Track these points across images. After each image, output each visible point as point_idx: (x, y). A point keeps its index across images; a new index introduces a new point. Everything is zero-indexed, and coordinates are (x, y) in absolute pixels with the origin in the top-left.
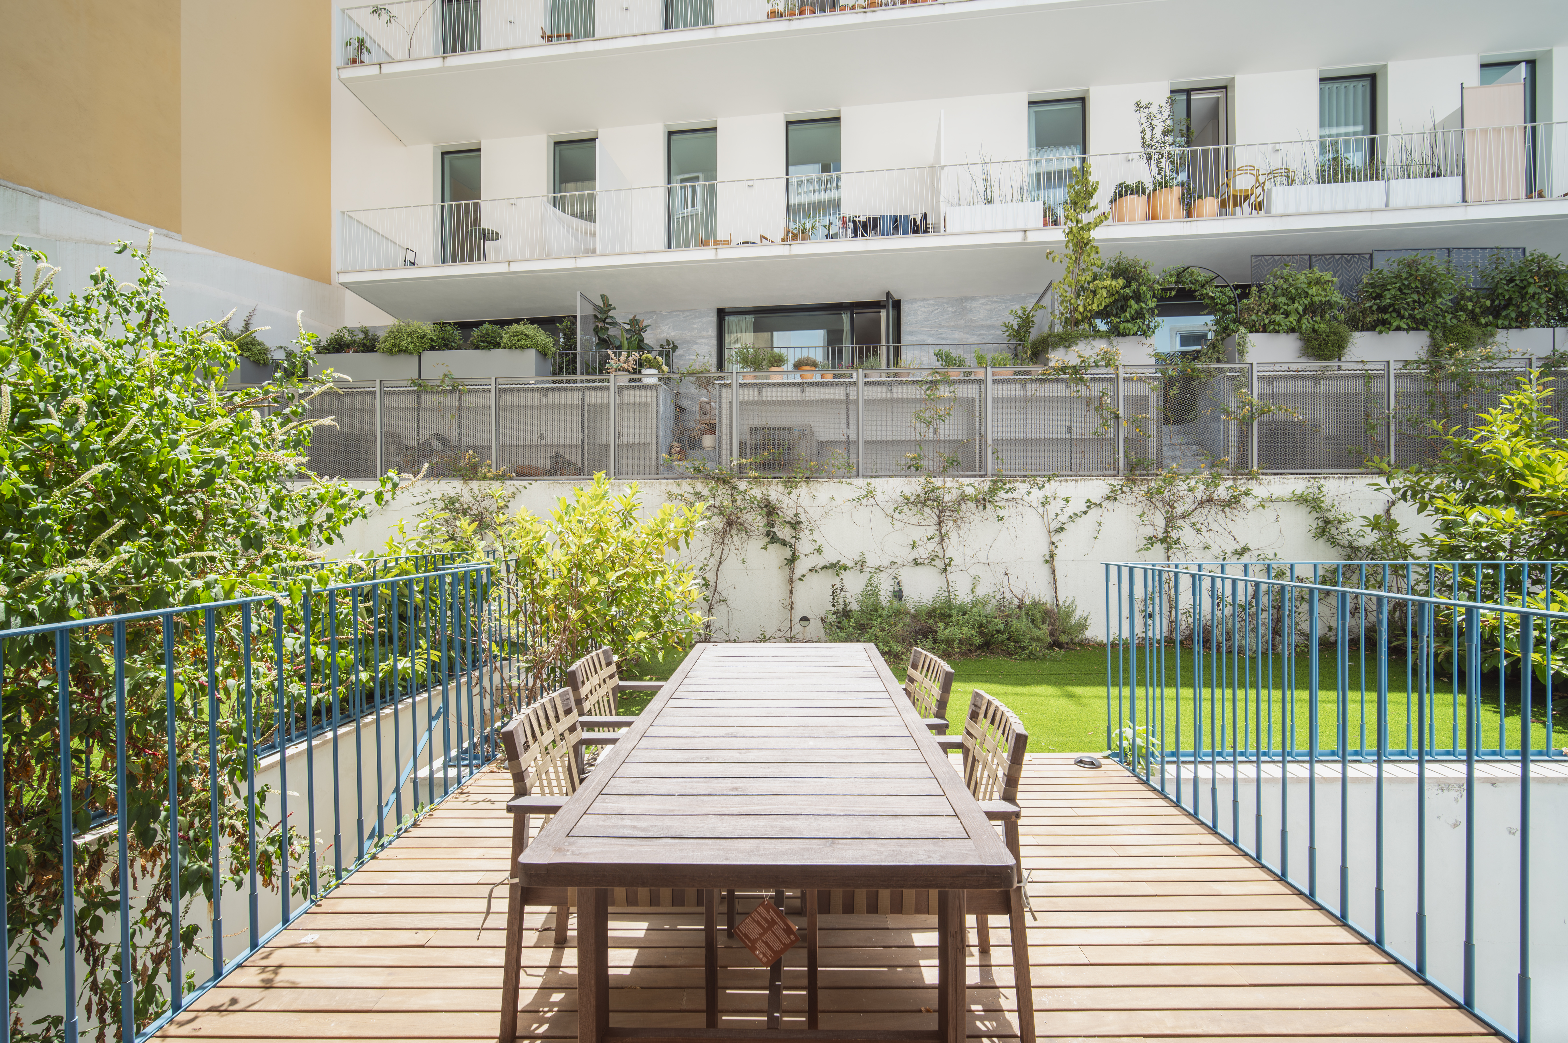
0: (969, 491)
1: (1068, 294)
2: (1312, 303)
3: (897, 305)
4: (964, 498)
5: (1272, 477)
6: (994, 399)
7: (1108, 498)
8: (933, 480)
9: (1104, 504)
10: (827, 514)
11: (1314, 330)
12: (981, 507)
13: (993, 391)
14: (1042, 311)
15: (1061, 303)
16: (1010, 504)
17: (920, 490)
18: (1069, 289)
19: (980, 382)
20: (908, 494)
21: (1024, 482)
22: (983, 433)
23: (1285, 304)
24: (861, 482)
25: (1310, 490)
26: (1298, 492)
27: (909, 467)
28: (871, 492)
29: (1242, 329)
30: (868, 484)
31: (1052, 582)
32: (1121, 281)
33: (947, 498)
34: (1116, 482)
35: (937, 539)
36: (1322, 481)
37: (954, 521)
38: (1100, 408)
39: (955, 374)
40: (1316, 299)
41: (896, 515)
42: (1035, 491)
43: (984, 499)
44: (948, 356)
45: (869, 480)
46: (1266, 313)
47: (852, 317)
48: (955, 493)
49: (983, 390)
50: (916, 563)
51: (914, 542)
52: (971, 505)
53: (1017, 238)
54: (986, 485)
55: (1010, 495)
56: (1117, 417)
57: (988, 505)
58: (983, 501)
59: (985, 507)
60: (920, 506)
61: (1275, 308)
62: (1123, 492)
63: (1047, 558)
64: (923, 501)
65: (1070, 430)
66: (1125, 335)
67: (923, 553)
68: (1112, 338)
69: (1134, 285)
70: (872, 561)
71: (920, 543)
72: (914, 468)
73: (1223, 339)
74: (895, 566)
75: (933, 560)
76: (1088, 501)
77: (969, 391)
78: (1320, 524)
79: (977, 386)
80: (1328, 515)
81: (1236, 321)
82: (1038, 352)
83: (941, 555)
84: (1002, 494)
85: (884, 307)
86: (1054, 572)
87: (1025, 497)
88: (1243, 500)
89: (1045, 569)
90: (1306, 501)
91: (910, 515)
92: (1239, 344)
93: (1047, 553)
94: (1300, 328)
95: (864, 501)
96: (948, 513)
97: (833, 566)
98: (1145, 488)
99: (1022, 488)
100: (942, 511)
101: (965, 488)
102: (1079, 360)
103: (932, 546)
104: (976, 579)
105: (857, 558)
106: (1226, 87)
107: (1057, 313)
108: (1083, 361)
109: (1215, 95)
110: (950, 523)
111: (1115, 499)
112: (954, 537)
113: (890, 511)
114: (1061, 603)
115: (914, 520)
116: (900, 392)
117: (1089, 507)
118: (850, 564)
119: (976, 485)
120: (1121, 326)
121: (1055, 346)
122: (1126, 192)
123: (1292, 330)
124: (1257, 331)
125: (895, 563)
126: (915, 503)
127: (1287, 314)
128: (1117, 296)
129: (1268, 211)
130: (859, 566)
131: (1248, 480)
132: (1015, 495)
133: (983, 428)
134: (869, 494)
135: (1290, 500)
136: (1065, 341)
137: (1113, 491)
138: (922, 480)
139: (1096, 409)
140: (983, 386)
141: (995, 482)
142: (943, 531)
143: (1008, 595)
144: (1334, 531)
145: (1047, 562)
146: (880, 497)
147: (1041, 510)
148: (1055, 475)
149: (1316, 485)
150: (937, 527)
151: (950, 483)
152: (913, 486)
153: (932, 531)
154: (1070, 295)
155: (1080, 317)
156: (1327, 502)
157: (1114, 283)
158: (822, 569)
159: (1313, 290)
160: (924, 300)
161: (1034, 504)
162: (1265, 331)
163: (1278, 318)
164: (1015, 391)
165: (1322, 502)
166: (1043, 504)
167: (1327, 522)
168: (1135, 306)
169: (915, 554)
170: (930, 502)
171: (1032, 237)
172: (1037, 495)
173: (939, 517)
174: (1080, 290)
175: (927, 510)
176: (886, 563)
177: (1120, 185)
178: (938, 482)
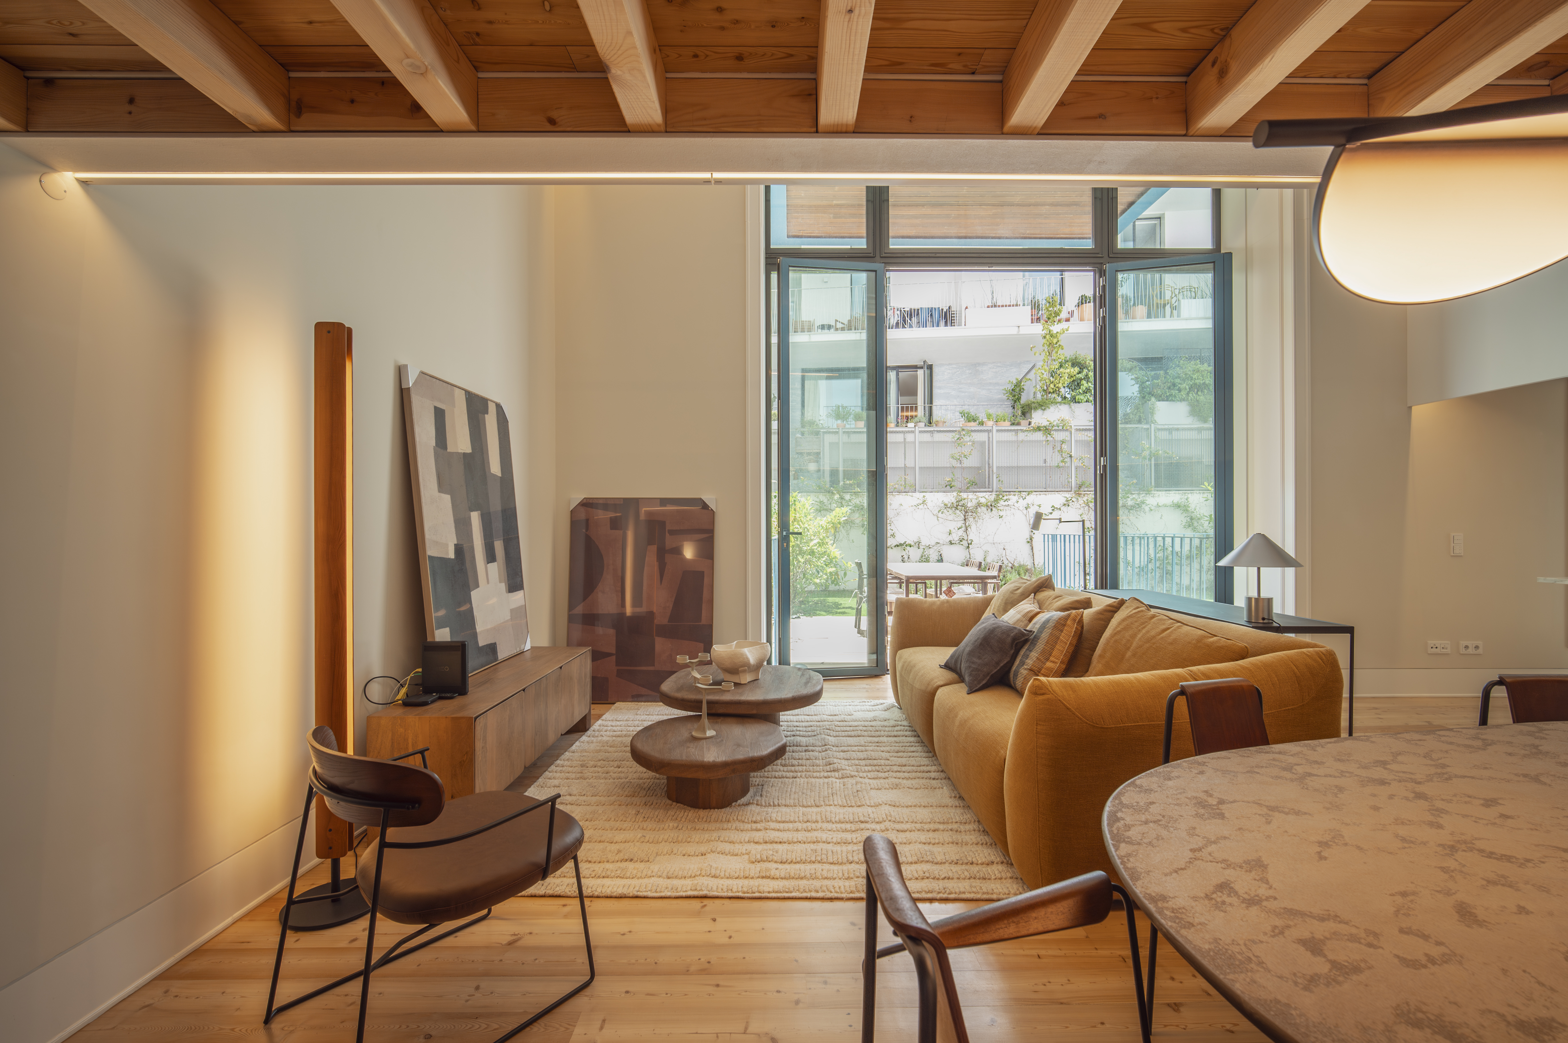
0: (983, 500)
1: (1045, 376)
2: (1195, 384)
3: (930, 367)
4: (979, 505)
5: (1160, 492)
6: (998, 442)
7: (1064, 505)
8: (962, 494)
9: (1062, 509)
10: (898, 514)
11: (1198, 401)
12: (989, 510)
13: (996, 437)
14: (1029, 382)
15: (1041, 381)
16: (1007, 508)
17: (954, 500)
18: (1045, 373)
19: (989, 431)
20: (946, 502)
21: (1015, 495)
22: (991, 463)
23: (1179, 384)
24: (918, 495)
25: (1183, 500)
26: (1175, 501)
27: (946, 486)
28: (924, 501)
29: (1153, 399)
30: (924, 496)
31: (1032, 554)
32: (1077, 369)
33: (969, 505)
34: (1068, 495)
35: (963, 529)
36: (1190, 496)
37: (974, 518)
38: (1061, 451)
39: (973, 425)
40: (1197, 381)
41: (940, 515)
42: (1021, 500)
43: (991, 505)
44: (968, 413)
45: (924, 494)
46: (1169, 388)
47: (897, 375)
48: (975, 502)
49: (991, 436)
50: (951, 543)
51: (950, 531)
52: (984, 509)
53: (1014, 331)
54: (993, 497)
55: (1006, 503)
56: (1071, 456)
57: (994, 509)
58: (991, 507)
59: (992, 510)
60: (954, 509)
61: (1174, 385)
62: (1073, 501)
63: (1029, 540)
64: (957, 506)
65: (1045, 461)
66: (1079, 402)
67: (955, 537)
68: (1072, 404)
69: (1085, 371)
70: (925, 542)
71: (954, 531)
72: (949, 486)
73: (1143, 404)
74: (939, 545)
75: (961, 541)
76: (1053, 506)
77: (983, 437)
78: (1189, 520)
79: (987, 434)
80: (1193, 515)
81: (1150, 393)
82: (1026, 411)
83: (966, 538)
84: (1002, 502)
85: (921, 368)
86: (1032, 548)
87: (1016, 504)
88: (1143, 506)
89: (1027, 547)
90: (1179, 507)
91: (949, 514)
92: (1150, 409)
93: (1029, 537)
94: (1188, 399)
95: (921, 507)
96: (970, 514)
97: (901, 545)
98: (1085, 499)
99: (1013, 498)
100: (966, 512)
101: (980, 499)
102: (1048, 423)
103: (961, 532)
104: (986, 552)
105: (916, 541)
106: (1160, 218)
107: (1038, 386)
108: (1050, 424)
109: (1153, 222)
110: (971, 519)
111: (1069, 505)
112: (973, 527)
113: (936, 512)
114: (1036, 566)
115: (951, 518)
116: (938, 437)
117: (1053, 510)
118: (912, 544)
119: (987, 497)
120: (1077, 398)
121: (1036, 409)
122: (1086, 301)
123: (1184, 400)
124: (1163, 400)
125: (938, 543)
126: (951, 508)
127: (1180, 390)
128: (1074, 378)
129: (1179, 316)
130: (917, 545)
131: (1147, 494)
132: (1009, 502)
133: (991, 460)
134: (924, 502)
135: (1170, 506)
136: (1042, 405)
137: (1067, 501)
138: (955, 494)
139: (1058, 451)
140: (990, 434)
141: (998, 495)
142: (967, 524)
143: (1006, 562)
144: (1195, 524)
145: (1028, 542)
146: (930, 504)
147: (1025, 511)
148: (1032, 492)
149: (1186, 497)
150: (963, 522)
151: (971, 496)
152: (950, 498)
153: (960, 523)
154: (1046, 376)
155: (1052, 391)
156: (1192, 507)
157: (1072, 370)
158: (895, 546)
159: (1195, 376)
160: (949, 364)
161: (1021, 508)
162: (1167, 400)
163: (1174, 392)
164: (1010, 437)
165: (1189, 507)
166: (1026, 508)
167: (1192, 519)
168: (1086, 385)
169: (950, 538)
170: (959, 507)
171: (1023, 331)
172: (1022, 503)
173: (965, 516)
174: (1052, 374)
175: (958, 512)
176: (933, 543)
177: (1082, 296)
178: (964, 495)
